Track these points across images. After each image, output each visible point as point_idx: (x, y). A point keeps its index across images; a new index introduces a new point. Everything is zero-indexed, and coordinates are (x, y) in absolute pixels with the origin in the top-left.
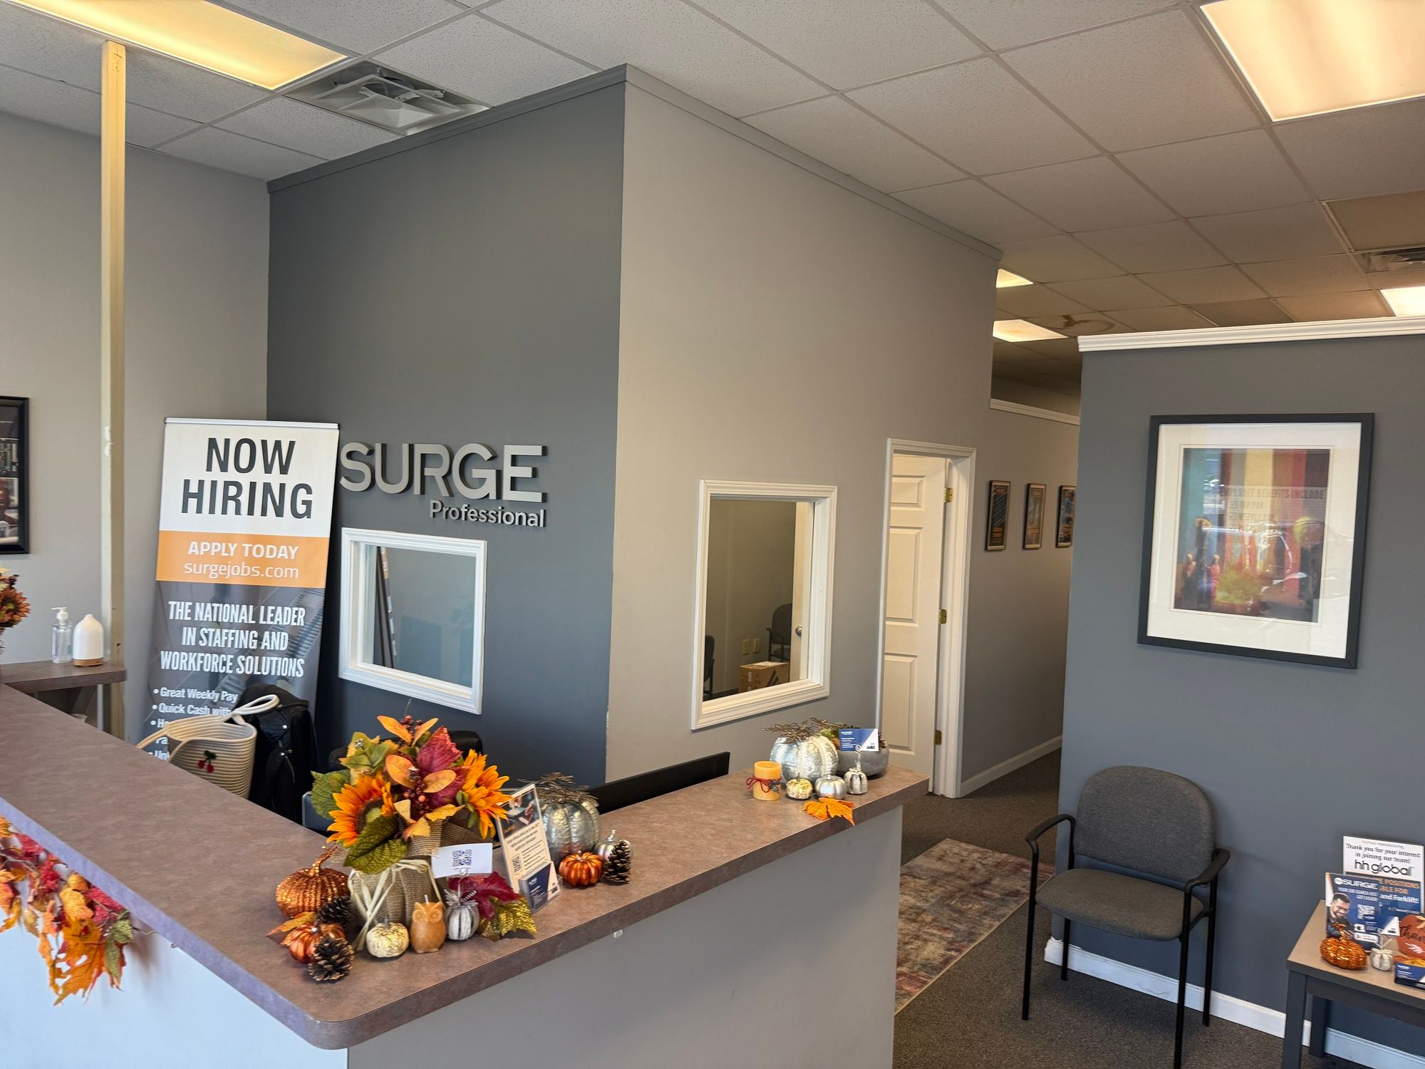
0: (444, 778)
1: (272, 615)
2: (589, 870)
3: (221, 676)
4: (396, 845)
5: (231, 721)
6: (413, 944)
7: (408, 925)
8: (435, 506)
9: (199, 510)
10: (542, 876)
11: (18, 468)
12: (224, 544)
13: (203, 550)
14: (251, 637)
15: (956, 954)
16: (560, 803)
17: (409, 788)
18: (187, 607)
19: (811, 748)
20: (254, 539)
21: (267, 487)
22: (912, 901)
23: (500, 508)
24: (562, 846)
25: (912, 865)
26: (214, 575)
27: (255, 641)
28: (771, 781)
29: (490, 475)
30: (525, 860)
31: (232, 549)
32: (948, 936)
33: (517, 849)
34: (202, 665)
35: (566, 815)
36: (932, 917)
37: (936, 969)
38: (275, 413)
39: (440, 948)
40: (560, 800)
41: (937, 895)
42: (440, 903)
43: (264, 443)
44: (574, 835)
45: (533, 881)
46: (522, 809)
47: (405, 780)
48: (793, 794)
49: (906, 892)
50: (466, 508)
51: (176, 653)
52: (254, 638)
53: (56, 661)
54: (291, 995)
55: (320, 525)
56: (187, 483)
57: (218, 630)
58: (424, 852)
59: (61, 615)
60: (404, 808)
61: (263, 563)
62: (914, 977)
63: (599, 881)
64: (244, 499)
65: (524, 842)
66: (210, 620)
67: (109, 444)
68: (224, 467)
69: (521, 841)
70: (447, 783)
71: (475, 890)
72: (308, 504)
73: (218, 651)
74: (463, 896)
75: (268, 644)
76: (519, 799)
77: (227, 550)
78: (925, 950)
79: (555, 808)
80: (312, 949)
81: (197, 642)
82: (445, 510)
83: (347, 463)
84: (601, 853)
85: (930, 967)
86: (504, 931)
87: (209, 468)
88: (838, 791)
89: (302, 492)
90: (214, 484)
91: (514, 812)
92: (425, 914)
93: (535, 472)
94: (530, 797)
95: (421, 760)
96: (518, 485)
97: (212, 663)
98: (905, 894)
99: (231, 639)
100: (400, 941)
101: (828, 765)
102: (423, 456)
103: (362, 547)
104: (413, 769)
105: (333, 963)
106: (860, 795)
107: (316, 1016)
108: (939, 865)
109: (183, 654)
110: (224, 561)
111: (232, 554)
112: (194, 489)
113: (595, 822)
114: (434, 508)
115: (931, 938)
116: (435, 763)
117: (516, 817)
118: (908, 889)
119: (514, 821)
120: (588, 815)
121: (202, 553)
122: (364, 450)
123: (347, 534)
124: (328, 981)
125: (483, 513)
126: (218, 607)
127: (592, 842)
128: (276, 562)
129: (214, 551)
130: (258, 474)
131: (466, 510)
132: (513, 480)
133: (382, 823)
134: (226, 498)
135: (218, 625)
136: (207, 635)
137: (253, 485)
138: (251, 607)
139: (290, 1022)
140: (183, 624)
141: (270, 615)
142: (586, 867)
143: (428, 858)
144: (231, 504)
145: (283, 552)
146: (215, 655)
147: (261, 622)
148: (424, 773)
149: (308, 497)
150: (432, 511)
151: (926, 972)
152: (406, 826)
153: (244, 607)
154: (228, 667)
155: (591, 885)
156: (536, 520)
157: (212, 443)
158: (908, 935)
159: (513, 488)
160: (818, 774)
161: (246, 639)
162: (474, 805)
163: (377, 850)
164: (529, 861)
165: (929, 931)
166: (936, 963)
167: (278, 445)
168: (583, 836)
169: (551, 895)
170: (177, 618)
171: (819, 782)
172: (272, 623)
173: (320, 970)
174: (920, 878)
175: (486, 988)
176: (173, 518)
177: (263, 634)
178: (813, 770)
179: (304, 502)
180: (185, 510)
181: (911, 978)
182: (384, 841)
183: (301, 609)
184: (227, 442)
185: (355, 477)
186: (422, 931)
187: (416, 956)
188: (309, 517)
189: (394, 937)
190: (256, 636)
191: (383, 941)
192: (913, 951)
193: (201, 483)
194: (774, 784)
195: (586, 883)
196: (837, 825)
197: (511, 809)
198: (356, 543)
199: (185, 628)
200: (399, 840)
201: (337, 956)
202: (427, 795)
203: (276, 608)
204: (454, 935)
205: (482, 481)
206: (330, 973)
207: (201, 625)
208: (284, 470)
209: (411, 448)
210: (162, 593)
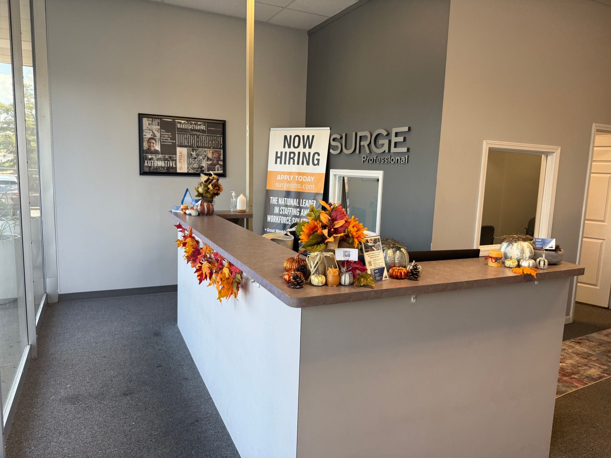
0: (341, 222)
1: (305, 203)
2: (401, 273)
3: (287, 225)
4: (323, 246)
5: (286, 235)
6: (327, 281)
7: (325, 275)
8: (364, 157)
9: (281, 163)
10: (381, 270)
11: (223, 146)
12: (289, 176)
13: (282, 178)
14: (297, 211)
15: (607, 375)
16: (392, 247)
17: (328, 226)
18: (276, 199)
19: (519, 247)
20: (299, 174)
21: (304, 154)
22: (586, 350)
23: (389, 156)
24: (391, 263)
25: (589, 336)
26: (285, 187)
27: (299, 213)
28: (497, 258)
29: (386, 142)
30: (374, 263)
31: (292, 178)
32: (604, 368)
33: (370, 258)
34: (281, 221)
35: (393, 251)
36: (596, 358)
37: (594, 379)
38: (309, 124)
39: (337, 286)
40: (392, 246)
41: (601, 350)
42: (338, 269)
43: (303, 136)
44: (396, 259)
45: (376, 271)
46: (374, 244)
47: (326, 222)
48: (508, 265)
49: (584, 346)
50: (376, 157)
51: (272, 216)
52: (298, 211)
53: (232, 210)
54: (283, 290)
55: (322, 169)
56: (277, 153)
57: (286, 208)
58: (332, 248)
59: (233, 194)
60: (325, 232)
61: (302, 183)
62: (581, 380)
63: (405, 278)
64: (296, 158)
65: (373, 256)
66: (284, 204)
67: (248, 132)
68: (289, 147)
69: (372, 256)
70: (341, 224)
71: (351, 266)
72: (318, 160)
73: (286, 216)
74: (347, 269)
75: (303, 214)
76: (373, 240)
77: (290, 178)
78: (589, 371)
79: (389, 249)
80: (292, 277)
81: (279, 212)
82: (368, 159)
83: (333, 143)
84: (408, 268)
85: (590, 378)
86: (362, 284)
87: (284, 147)
88: (531, 265)
89: (316, 155)
90: (286, 153)
91: (370, 244)
92: (332, 272)
93: (405, 139)
94: (377, 241)
95: (333, 216)
96: (398, 145)
97: (284, 220)
98: (583, 347)
99: (290, 211)
100: (322, 280)
101: (527, 254)
102: (361, 137)
103: (337, 176)
104: (330, 218)
105: (297, 282)
106: (543, 269)
107: (289, 295)
108: (605, 338)
109: (274, 216)
110: (289, 182)
111: (291, 180)
112: (279, 155)
113: (406, 257)
114: (364, 158)
115: (594, 367)
116: (338, 217)
117: (371, 246)
118: (584, 345)
119: (370, 247)
120: (403, 253)
121: (281, 179)
122: (339, 137)
123: (332, 172)
124: (295, 288)
125: (383, 159)
126: (286, 200)
127: (404, 264)
128: (306, 183)
129: (285, 178)
130: (301, 149)
131: (376, 158)
132: (396, 143)
133: (317, 236)
134: (290, 158)
135: (286, 206)
136: (282, 210)
137: (299, 153)
138: (297, 200)
139: (281, 298)
140: (275, 205)
141: (304, 203)
142: (400, 271)
143: (334, 252)
144: (292, 160)
145: (309, 179)
146: (285, 217)
147: (301, 205)
148: (334, 221)
149: (318, 157)
150: (363, 160)
151: (588, 380)
152: (326, 239)
153: (295, 199)
154: (289, 222)
155: (401, 279)
156: (404, 160)
157: (286, 137)
158: (581, 363)
159: (395, 147)
160: (521, 257)
161: (295, 212)
162: (352, 234)
163: (315, 246)
164: (375, 264)
165: (593, 364)
166: (595, 377)
167: (308, 137)
168: (400, 260)
169: (384, 279)
170: (273, 203)
171: (522, 260)
172: (304, 206)
173: (293, 284)
174: (592, 342)
175: (352, 301)
176: (273, 167)
177: (301, 210)
178: (519, 256)
179: (317, 159)
180: (276, 163)
181: (579, 380)
182: (318, 243)
183: (315, 201)
184: (291, 136)
185: (335, 148)
186: (330, 278)
187: (328, 287)
188: (318, 165)
189: (320, 278)
190: (299, 211)
191: (316, 279)
192: (582, 370)
193: (282, 153)
194: (498, 259)
195: (400, 277)
196: (527, 278)
197: (369, 242)
198: (335, 175)
199: (275, 207)
200: (323, 244)
201: (299, 279)
202: (335, 229)
203: (306, 200)
204: (343, 283)
205: (383, 145)
206: (296, 286)
207: (281, 206)
208: (310, 147)
209: (356, 134)
210: (268, 194)
